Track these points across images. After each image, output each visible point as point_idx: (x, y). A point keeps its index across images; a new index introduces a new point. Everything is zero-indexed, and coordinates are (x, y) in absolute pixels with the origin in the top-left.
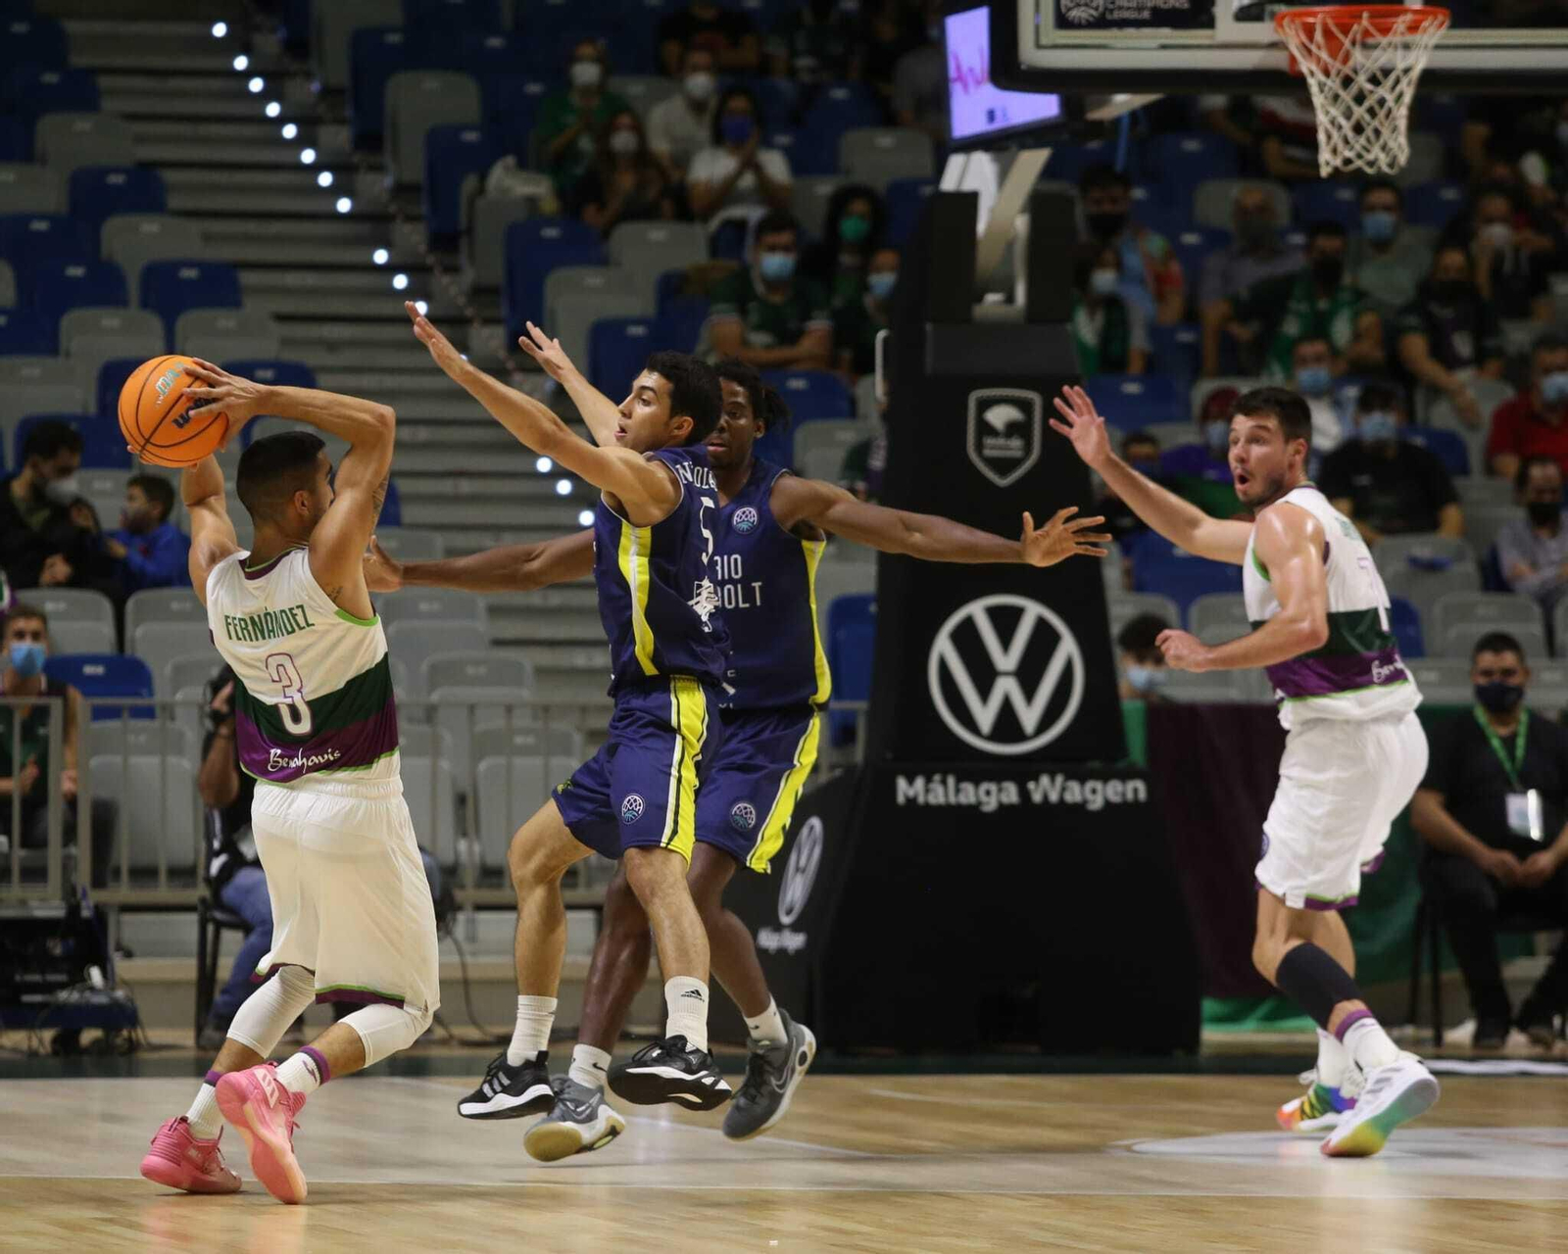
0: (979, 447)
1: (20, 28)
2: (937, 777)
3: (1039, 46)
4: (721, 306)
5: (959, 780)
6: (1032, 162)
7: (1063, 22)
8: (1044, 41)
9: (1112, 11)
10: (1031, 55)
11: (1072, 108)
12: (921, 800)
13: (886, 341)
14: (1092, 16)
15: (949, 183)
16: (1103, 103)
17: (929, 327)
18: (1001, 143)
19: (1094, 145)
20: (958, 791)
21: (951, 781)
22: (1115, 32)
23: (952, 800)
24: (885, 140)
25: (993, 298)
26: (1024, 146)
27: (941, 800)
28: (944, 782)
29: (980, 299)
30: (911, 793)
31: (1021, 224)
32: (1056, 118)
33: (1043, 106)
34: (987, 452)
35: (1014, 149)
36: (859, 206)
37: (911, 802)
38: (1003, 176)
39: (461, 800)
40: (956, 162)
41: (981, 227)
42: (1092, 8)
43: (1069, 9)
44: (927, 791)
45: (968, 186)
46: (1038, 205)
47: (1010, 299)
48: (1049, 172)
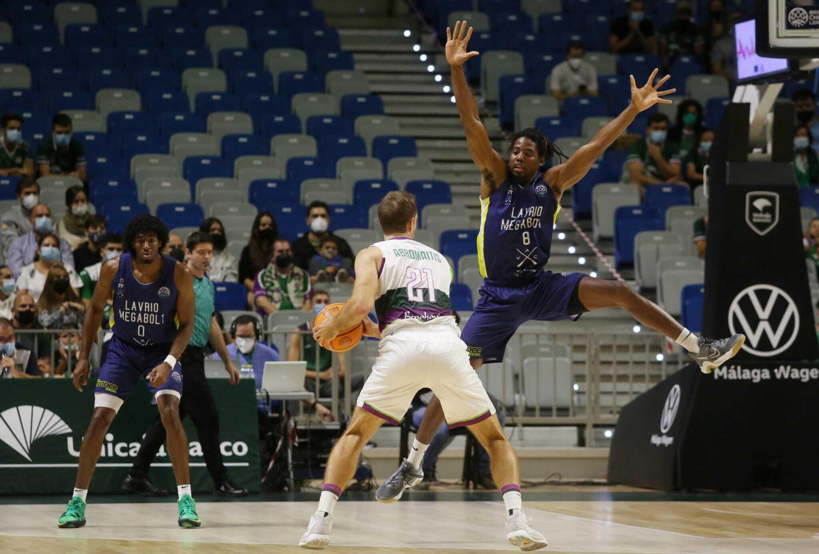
0: (751, 217)
1: (319, 33)
2: (733, 367)
3: (778, 37)
4: (632, 155)
5: (742, 369)
6: (775, 89)
7: (789, 26)
8: (780, 35)
9: (812, 21)
10: (774, 41)
11: (793, 65)
12: (725, 377)
13: (708, 171)
14: (803, 23)
15: (736, 99)
16: (808, 63)
17: (728, 164)
18: (761, 81)
19: (802, 82)
20: (742, 373)
21: (739, 368)
22: (813, 30)
23: (740, 377)
24: (706, 80)
25: (757, 151)
26: (771, 82)
27: (735, 377)
28: (736, 369)
29: (751, 151)
30: (721, 374)
31: (770, 117)
32: (786, 69)
33: (780, 64)
34: (754, 220)
35: (767, 83)
36: (692, 109)
37: (721, 378)
38: (761, 96)
39: (516, 377)
40: (740, 90)
41: (751, 119)
42: (803, 20)
43: (792, 21)
44: (728, 373)
45: (745, 101)
46: (777, 108)
47: (765, 151)
48: (782, 94)
